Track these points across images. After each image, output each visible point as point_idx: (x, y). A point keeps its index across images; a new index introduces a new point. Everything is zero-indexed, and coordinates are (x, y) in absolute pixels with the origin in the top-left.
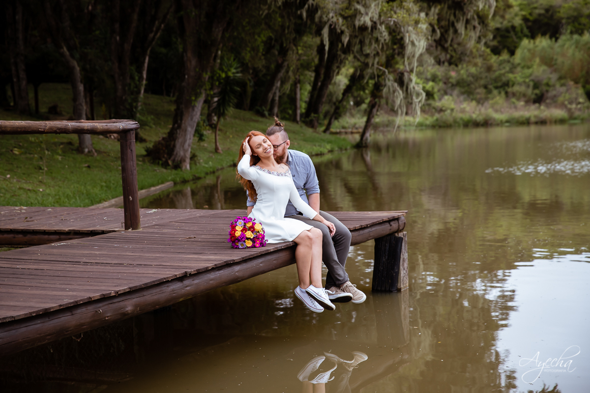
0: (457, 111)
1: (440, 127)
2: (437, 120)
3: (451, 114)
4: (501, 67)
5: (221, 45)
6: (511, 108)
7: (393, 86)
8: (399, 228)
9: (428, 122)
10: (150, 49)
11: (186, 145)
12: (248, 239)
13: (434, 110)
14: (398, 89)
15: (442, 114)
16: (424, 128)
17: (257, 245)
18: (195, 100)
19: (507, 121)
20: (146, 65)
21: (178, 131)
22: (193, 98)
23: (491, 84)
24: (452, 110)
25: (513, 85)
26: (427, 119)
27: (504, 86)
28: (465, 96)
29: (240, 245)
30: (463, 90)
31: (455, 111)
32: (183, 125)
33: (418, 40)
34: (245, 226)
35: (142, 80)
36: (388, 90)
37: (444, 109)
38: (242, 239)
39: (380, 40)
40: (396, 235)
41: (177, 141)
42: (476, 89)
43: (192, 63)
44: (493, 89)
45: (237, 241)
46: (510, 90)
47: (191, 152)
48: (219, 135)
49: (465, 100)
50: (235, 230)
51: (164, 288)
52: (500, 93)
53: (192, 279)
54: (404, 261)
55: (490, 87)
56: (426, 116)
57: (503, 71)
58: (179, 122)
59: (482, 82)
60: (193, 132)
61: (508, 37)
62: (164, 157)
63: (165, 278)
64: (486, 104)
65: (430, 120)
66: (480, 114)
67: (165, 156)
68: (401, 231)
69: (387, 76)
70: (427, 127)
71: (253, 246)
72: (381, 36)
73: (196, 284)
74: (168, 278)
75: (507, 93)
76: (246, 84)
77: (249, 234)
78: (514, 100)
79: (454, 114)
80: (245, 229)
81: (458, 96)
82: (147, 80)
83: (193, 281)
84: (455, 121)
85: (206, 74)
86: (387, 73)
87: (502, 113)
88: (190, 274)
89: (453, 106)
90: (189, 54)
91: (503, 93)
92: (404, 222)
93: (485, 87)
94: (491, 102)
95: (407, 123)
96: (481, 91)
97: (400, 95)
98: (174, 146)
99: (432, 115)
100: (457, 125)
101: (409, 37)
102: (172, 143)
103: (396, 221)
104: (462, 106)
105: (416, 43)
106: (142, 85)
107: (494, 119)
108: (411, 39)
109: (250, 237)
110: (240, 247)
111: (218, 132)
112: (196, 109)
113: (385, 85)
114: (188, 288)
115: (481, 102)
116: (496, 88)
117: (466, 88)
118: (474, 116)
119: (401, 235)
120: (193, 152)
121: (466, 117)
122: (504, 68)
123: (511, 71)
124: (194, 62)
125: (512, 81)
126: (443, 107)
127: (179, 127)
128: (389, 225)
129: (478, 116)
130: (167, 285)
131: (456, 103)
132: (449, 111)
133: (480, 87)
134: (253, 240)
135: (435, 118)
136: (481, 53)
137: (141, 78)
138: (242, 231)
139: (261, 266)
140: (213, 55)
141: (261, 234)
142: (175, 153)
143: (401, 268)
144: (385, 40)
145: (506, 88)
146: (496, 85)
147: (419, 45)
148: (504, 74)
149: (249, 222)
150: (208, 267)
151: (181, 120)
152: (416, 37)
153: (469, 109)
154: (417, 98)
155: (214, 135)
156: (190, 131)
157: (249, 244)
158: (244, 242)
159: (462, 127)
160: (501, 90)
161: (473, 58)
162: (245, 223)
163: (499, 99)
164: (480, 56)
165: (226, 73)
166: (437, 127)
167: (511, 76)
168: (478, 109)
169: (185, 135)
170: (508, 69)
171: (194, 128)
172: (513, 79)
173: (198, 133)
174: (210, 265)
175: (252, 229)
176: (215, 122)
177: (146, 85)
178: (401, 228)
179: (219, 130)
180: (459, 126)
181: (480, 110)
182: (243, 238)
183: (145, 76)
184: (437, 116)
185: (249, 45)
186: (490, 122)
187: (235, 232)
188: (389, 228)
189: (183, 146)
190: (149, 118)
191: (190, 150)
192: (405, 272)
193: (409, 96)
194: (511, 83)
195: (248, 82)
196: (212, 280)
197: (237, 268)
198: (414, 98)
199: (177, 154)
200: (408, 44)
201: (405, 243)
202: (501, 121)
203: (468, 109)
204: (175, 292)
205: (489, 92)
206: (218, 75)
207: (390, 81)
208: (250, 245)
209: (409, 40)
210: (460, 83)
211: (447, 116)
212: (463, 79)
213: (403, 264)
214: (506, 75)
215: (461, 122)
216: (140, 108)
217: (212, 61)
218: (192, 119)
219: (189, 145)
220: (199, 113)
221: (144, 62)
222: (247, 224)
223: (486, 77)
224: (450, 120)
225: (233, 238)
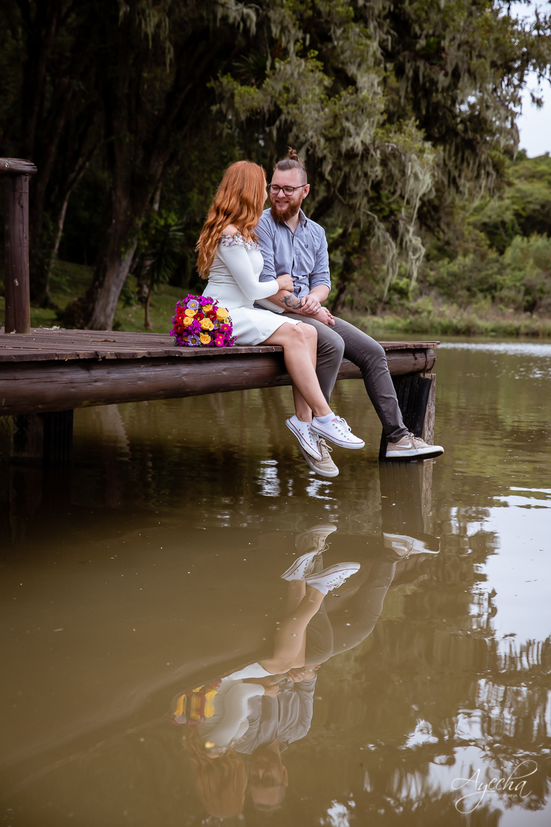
0: (434, 314)
1: (414, 332)
2: (411, 323)
3: (428, 317)
4: (488, 267)
5: (160, 185)
6: (498, 315)
7: (384, 237)
8: (426, 366)
9: (400, 325)
10: (69, 193)
11: (109, 310)
12: (204, 331)
13: (407, 311)
14: (391, 240)
15: (417, 316)
16: (395, 331)
17: (219, 343)
18: (125, 252)
19: (493, 330)
20: (64, 212)
21: (99, 290)
22: (123, 250)
23: (476, 286)
24: (429, 312)
25: (501, 289)
26: (398, 321)
27: (490, 289)
28: (445, 297)
29: (189, 340)
30: (442, 291)
31: (432, 314)
32: (106, 284)
33: (423, 172)
34: (200, 310)
35: (58, 232)
36: (377, 241)
37: (420, 310)
38: (194, 330)
39: (370, 176)
40: (422, 375)
41: (96, 304)
42: (457, 291)
43: (122, 204)
44: (478, 292)
45: (185, 334)
46: (497, 294)
47: (114, 320)
48: (150, 311)
49: (444, 302)
50: (184, 316)
51: (56, 374)
52: (485, 297)
53: (107, 371)
54: (429, 417)
55: (474, 289)
56: (398, 318)
57: (490, 272)
58: (101, 279)
59: (465, 283)
60: (118, 293)
61: (496, 234)
62: (79, 322)
63: (56, 355)
64: (469, 309)
65: (402, 323)
66: (462, 319)
67: (81, 321)
68: (429, 371)
69: (376, 224)
70: (399, 330)
71: (212, 344)
72: (371, 171)
73: (114, 379)
74: (62, 355)
75: (493, 298)
76: (186, 258)
77: (206, 323)
78: (501, 306)
79: (431, 318)
80: (200, 315)
81: (436, 298)
82: (64, 231)
83: (108, 373)
84: (432, 326)
85: (140, 219)
86: (376, 220)
87: (487, 320)
88: (104, 358)
89: (430, 308)
90: (119, 193)
91: (489, 297)
92: (433, 357)
93: (469, 289)
94: (475, 306)
95: (376, 325)
96: (464, 293)
97: (393, 250)
98: (93, 309)
99: (405, 318)
100: (434, 330)
101: (412, 167)
102: (91, 305)
103: (423, 355)
104: (441, 309)
105: (421, 177)
106: (57, 237)
107: (478, 327)
108: (414, 171)
109: (208, 328)
110: (191, 344)
111: (149, 308)
112: (124, 264)
113: (374, 235)
114: (99, 384)
115: (463, 306)
116: (482, 291)
117: (446, 289)
118: (455, 321)
119: (428, 376)
120: (116, 319)
121: (445, 322)
122: (492, 268)
123: (500, 273)
124: (124, 203)
125: (501, 284)
126: (419, 308)
127: (101, 285)
128: (413, 357)
129: (459, 321)
130: (60, 370)
131: (433, 305)
132: (425, 314)
133: (462, 288)
134: (213, 334)
135: (408, 321)
136: (474, 237)
137: (57, 229)
138: (195, 317)
139: (224, 375)
140: (150, 195)
141: (227, 326)
142: (93, 318)
143: (426, 426)
144: (377, 176)
145: (493, 291)
146: (481, 287)
147: (424, 180)
148: (491, 276)
149: (208, 304)
150: (135, 353)
151: (104, 277)
152: (421, 169)
153: (450, 313)
154: (414, 255)
155: (143, 311)
156: (115, 292)
157: (206, 339)
158: (198, 335)
159: (440, 332)
160: (487, 294)
161: (464, 242)
162: (201, 306)
163: (484, 303)
164: (473, 240)
165: (166, 220)
166: (410, 332)
167: (499, 277)
168: (459, 313)
169: (108, 297)
170: (496, 269)
171: (120, 288)
172: (501, 282)
173: (125, 296)
174: (141, 351)
175: (212, 315)
176: (146, 296)
177: (62, 238)
178: (428, 367)
179: (151, 305)
180: (436, 333)
181: (462, 315)
182: (196, 329)
183: (61, 226)
184: (411, 318)
185: (197, 185)
186: (473, 330)
187: (183, 318)
188: (414, 362)
189: (104, 311)
190: (64, 280)
191: (112, 317)
192: (430, 433)
193: (404, 252)
194: (499, 287)
195: (189, 257)
196: (141, 379)
197: (185, 370)
198: (410, 253)
199: (96, 320)
200: (410, 176)
201: (433, 391)
202: (486, 329)
203: (447, 312)
204: (75, 385)
205: (473, 295)
206: (155, 222)
207: (381, 230)
208: (208, 342)
209: (411, 172)
210: (438, 283)
211: (423, 319)
212: (443, 278)
213: (428, 420)
214: (494, 276)
215: (439, 328)
216: (53, 266)
217: (147, 203)
218: (118, 276)
219: (112, 310)
220: (127, 270)
221: (61, 209)
222: (204, 308)
223: (470, 277)
224: (427, 324)
225: (179, 328)
